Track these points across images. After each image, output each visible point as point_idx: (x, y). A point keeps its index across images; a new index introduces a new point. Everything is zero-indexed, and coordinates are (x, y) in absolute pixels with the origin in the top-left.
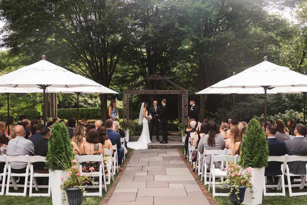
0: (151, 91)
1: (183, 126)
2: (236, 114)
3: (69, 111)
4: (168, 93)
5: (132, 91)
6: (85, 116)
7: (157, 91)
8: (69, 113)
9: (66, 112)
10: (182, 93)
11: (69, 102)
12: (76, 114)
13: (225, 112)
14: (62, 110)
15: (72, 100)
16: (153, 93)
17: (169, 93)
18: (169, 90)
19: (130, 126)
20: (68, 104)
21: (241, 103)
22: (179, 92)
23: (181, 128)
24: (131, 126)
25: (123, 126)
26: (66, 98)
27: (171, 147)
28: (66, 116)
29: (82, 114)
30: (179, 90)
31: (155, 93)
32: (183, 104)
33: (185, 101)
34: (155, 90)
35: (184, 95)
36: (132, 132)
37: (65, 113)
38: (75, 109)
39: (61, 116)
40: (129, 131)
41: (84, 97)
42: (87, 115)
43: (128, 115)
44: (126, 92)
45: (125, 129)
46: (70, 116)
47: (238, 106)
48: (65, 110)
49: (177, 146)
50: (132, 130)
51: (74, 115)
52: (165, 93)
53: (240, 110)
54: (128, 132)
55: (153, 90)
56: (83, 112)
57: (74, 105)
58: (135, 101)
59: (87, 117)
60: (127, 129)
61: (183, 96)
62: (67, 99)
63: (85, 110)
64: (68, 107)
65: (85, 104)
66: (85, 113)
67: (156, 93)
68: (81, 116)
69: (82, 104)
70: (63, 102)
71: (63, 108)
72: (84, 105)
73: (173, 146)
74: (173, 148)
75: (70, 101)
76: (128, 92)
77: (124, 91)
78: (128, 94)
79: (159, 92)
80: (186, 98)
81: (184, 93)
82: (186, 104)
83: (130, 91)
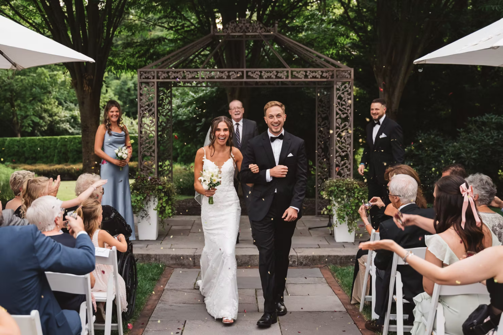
0: (229, 72)
1: (338, 187)
2: (476, 150)
3: (33, 144)
4: (287, 77)
5: (168, 72)
6: (70, 155)
7: (250, 74)
8: (32, 147)
9: (24, 145)
10: (335, 79)
11: (33, 121)
12: (49, 151)
13: (439, 142)
14: (15, 140)
15: (42, 118)
16: (238, 78)
17: (290, 79)
18: (289, 69)
19: (160, 187)
20: (31, 127)
21: (487, 118)
22: (325, 75)
23: (330, 193)
24: (164, 188)
25: (138, 190)
26: (26, 112)
27: (301, 263)
28: (26, 155)
29: (63, 150)
30: (322, 69)
31: (245, 80)
32: (337, 114)
33: (342, 105)
34: (245, 70)
35: (340, 84)
36: (167, 208)
37: (23, 148)
38: (47, 137)
39: (14, 155)
40: (156, 204)
41: (71, 110)
42: (75, 153)
43: (154, 151)
44: (147, 75)
45: (145, 198)
46: (34, 155)
47: (478, 127)
48: (23, 140)
49: (321, 258)
50: (167, 202)
51: (44, 153)
52: (277, 77)
53: (487, 136)
54: (154, 207)
55: (237, 70)
56: (65, 145)
57: (46, 128)
58: (189, 117)
59: (75, 157)
60: (152, 199)
61: (338, 90)
62: (28, 116)
63: (71, 140)
64: (32, 134)
65: (73, 127)
66: (71, 148)
67: (248, 77)
68: (61, 155)
69: (67, 126)
70: (20, 121)
71: (19, 135)
72: (70, 129)
73: (306, 257)
74: (306, 265)
75: (37, 120)
76: (156, 77)
77: (140, 72)
78: (154, 82)
79: (255, 74)
80: (348, 94)
81: (341, 78)
82: (345, 115)
83: (161, 73)
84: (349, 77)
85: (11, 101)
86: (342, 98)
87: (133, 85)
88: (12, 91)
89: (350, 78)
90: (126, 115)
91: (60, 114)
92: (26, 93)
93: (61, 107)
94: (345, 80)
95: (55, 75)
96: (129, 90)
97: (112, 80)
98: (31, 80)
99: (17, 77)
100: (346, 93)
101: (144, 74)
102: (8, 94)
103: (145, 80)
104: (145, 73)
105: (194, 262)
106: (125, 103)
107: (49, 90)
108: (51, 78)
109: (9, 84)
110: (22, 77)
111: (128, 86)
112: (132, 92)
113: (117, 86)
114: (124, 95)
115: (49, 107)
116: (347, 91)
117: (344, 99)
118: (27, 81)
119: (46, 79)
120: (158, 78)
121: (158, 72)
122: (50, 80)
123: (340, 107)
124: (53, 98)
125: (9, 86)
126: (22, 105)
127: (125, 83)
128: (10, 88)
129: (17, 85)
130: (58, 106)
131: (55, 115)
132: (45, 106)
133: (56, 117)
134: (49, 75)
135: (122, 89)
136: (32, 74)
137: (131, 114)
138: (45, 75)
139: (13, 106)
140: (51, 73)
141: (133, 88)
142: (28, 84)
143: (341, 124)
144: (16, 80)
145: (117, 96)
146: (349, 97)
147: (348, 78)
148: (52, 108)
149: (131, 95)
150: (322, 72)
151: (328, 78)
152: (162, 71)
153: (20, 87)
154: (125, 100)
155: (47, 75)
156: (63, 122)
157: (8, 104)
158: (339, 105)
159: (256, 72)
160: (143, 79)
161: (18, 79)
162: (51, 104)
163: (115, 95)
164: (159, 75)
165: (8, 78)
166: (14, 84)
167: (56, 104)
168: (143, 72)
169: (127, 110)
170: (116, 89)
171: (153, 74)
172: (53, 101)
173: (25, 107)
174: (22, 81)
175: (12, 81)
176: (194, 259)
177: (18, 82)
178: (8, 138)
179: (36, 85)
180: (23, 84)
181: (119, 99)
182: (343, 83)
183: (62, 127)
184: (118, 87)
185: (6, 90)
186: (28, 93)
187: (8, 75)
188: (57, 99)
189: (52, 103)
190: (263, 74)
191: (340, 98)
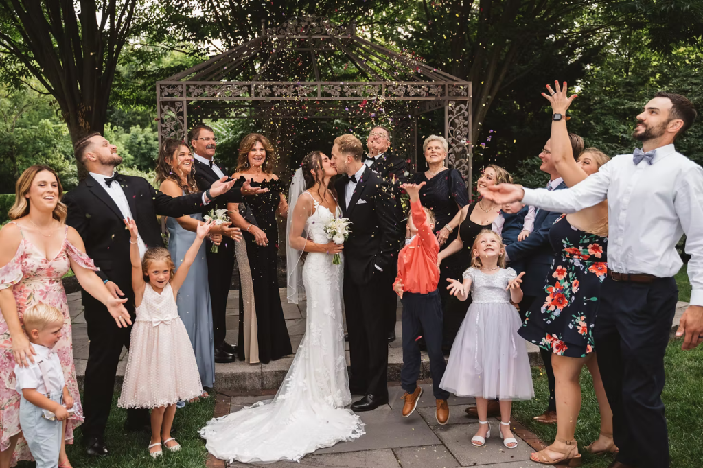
0: (296, 87)
4: (380, 94)
5: (204, 87)
7: (326, 89)
10: (446, 97)
16: (309, 95)
17: (384, 97)
18: (383, 83)
22: (432, 91)
30: (428, 83)
31: (319, 98)
34: (319, 83)
35: (453, 104)
44: (171, 91)
52: (365, 94)
55: (307, 83)
61: (451, 112)
67: (324, 94)
76: (185, 94)
77: (161, 85)
78: (182, 102)
79: (334, 90)
80: (464, 119)
81: (454, 96)
82: (461, 149)
83: (192, 87)
84: (465, 95)
85: (11, 156)
86: (456, 124)
87: (144, 139)
88: (11, 144)
89: (467, 96)
90: (137, 169)
91: (67, 169)
92: (28, 147)
93: (67, 161)
94: (460, 99)
95: (60, 128)
96: (140, 143)
97: (121, 134)
98: (33, 133)
99: (17, 129)
100: (461, 117)
101: (167, 89)
102: (8, 148)
103: (169, 99)
104: (169, 87)
105: (262, 383)
106: (136, 157)
107: (53, 143)
108: (55, 131)
109: (9, 137)
110: (23, 130)
111: (138, 140)
112: (144, 146)
113: (127, 140)
114: (135, 149)
115: (55, 162)
116: (464, 114)
117: (458, 126)
118: (28, 133)
119: (50, 132)
120: (189, 94)
121: (188, 86)
122: (54, 132)
123: (454, 138)
124: (59, 152)
125: (8, 139)
126: (24, 159)
127: (136, 136)
128: (9, 141)
129: (17, 138)
130: (64, 161)
131: (62, 170)
132: (51, 161)
133: (63, 172)
134: (53, 128)
135: (132, 142)
136: (33, 127)
137: (142, 167)
138: (48, 127)
139: (14, 161)
140: (55, 125)
141: (144, 142)
142: (29, 137)
143: (455, 161)
144: (16, 133)
145: (128, 150)
146: (466, 123)
147: (463, 95)
148: (58, 163)
149: (142, 149)
150: (429, 87)
151: (437, 96)
152: (194, 85)
153: (21, 140)
154: (136, 154)
155: (51, 128)
156: (71, 176)
157: (9, 159)
158: (452, 134)
159: (336, 87)
160: (166, 96)
161: (18, 131)
162: (57, 159)
163: (125, 149)
164: (190, 90)
165: (7, 130)
166: (15, 137)
167: (63, 158)
168: (165, 85)
169: (138, 164)
170: (127, 143)
171: (181, 90)
172: (59, 155)
173: (28, 161)
174: (22, 133)
175: (12, 134)
176: (262, 378)
177: (18, 134)
178: (9, 195)
179: (38, 138)
180: (24, 137)
181: (129, 153)
182: (458, 103)
183: (70, 182)
184: (129, 141)
185: (5, 143)
186: (30, 146)
187: (6, 127)
188: (64, 153)
189: (58, 157)
190: (345, 90)
191: (453, 124)
